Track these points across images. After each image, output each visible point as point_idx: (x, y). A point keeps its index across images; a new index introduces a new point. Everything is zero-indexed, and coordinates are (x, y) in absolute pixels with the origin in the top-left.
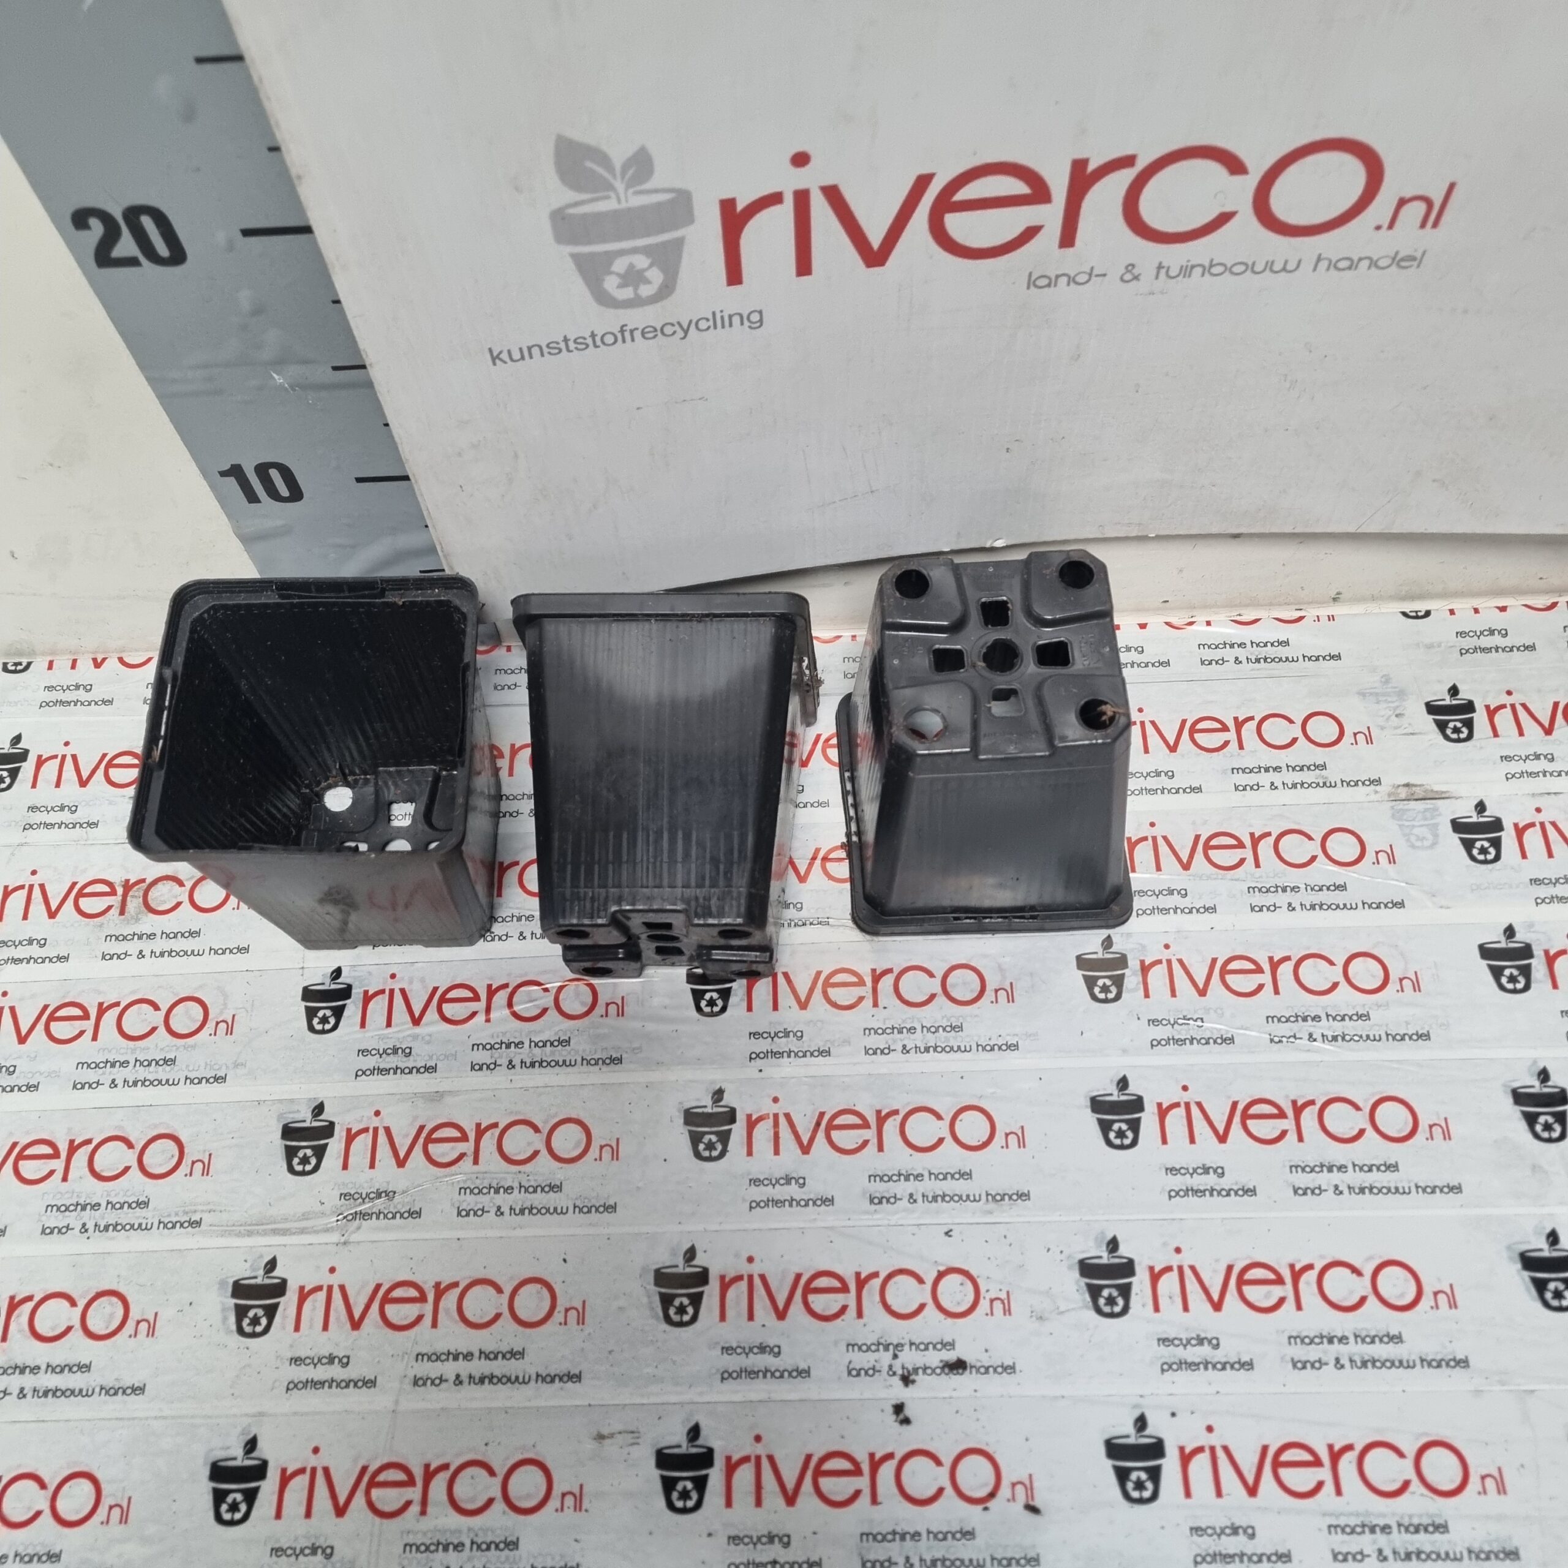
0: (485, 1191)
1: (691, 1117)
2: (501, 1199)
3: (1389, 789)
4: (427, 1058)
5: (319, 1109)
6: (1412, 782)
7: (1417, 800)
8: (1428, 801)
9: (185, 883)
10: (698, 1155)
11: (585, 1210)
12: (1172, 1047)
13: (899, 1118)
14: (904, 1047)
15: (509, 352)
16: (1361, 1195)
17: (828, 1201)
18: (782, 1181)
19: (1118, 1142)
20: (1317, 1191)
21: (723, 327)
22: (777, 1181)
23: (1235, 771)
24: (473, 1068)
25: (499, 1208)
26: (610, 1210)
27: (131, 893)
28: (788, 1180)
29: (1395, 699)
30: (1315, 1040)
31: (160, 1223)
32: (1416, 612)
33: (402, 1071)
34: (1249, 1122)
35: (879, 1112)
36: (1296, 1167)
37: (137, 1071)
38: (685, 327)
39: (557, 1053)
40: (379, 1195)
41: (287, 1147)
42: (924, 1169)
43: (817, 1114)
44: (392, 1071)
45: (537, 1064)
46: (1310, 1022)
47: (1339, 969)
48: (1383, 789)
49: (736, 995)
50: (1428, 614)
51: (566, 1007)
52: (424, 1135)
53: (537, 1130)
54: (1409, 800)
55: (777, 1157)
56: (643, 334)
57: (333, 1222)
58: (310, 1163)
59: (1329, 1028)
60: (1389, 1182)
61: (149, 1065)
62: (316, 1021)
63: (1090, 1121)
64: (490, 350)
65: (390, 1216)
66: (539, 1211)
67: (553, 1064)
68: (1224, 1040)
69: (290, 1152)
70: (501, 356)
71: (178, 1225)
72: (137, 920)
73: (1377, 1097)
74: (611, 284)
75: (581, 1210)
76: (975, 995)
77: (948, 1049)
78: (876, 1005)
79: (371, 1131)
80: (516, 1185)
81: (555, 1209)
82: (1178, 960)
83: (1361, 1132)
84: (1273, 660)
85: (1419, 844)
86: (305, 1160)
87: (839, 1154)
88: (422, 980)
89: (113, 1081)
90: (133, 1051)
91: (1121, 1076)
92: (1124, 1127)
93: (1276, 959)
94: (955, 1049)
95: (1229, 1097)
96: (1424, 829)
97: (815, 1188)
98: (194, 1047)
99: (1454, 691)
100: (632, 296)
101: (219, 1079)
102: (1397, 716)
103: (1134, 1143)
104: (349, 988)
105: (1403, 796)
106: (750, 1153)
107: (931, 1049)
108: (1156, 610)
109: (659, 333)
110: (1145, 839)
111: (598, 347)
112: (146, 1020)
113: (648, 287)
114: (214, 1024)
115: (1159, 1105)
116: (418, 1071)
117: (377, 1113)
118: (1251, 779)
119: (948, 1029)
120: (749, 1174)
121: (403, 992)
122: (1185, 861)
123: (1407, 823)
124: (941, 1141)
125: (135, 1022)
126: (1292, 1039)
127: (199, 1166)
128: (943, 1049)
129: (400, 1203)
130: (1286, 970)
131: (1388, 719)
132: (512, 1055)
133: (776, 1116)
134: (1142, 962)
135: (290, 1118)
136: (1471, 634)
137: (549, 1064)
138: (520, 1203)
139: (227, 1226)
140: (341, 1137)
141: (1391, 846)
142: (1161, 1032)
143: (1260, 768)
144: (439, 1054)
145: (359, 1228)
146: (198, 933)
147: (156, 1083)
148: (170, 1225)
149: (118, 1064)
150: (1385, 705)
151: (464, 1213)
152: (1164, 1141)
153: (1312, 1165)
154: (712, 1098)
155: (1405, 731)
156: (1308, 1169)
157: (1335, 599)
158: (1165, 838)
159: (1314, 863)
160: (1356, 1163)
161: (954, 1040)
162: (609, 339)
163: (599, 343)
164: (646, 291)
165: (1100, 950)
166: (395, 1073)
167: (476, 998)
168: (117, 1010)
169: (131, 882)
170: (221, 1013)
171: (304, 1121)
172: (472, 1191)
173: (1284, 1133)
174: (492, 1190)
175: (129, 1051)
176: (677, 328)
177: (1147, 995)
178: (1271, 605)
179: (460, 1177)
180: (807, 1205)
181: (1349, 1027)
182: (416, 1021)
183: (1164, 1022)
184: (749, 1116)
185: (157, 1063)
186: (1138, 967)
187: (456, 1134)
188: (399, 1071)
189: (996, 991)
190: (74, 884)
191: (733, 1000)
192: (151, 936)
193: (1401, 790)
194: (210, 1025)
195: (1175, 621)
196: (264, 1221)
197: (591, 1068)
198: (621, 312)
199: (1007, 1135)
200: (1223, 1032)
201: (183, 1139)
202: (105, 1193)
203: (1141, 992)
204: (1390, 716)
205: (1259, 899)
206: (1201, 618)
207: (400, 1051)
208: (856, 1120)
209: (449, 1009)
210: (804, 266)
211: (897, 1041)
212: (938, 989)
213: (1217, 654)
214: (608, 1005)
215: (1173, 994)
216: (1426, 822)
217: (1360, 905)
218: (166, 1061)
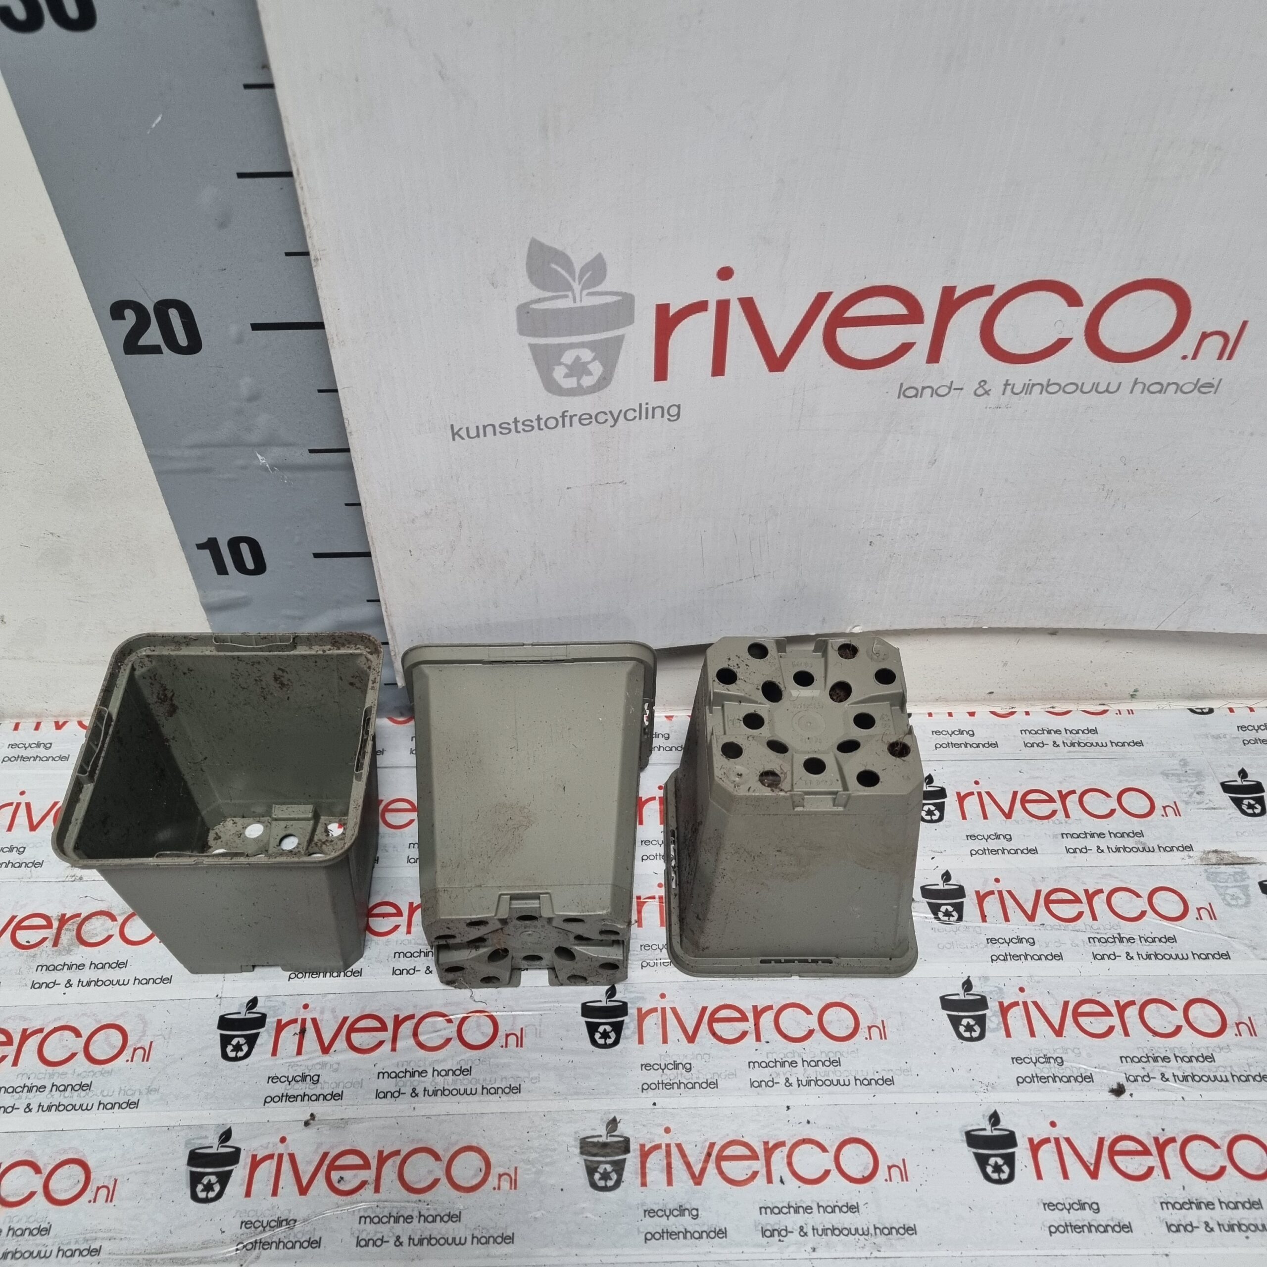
0: (385, 1220)
1: (587, 1146)
2: (401, 1228)
3: (1199, 854)
4: (334, 1085)
5: (226, 1136)
6: (1220, 848)
7: (1226, 864)
8: (1236, 866)
9: (118, 918)
10: (594, 1185)
11: (483, 1240)
12: (1036, 1085)
13: (786, 1150)
14: (787, 1080)
15: (468, 429)
16: (1231, 1233)
17: (721, 1233)
18: (676, 1213)
19: (995, 1176)
20: (1189, 1228)
21: (647, 418)
22: (671, 1212)
23: (1064, 836)
24: (377, 1096)
25: (398, 1238)
26: (507, 1241)
27: (66, 927)
28: (682, 1211)
29: (1194, 779)
30: (1167, 1080)
31: (59, 1251)
32: (1202, 709)
33: (310, 1098)
34: (1117, 1159)
35: (766, 1143)
36: (1167, 1203)
37: (52, 1096)
38: (616, 417)
39: (459, 1082)
40: (279, 1223)
41: (192, 1173)
42: (812, 1201)
43: (707, 1144)
44: (299, 1098)
45: (439, 1092)
46: (1160, 1063)
47: (1180, 1013)
48: (1196, 854)
49: (628, 1028)
50: (1211, 711)
51: (468, 1038)
52: (327, 1162)
53: (437, 1157)
54: (1219, 864)
55: (670, 1187)
56: (580, 419)
57: (232, 1251)
58: (213, 1190)
59: (1179, 1068)
60: (1255, 1219)
61: (65, 1090)
62: (230, 1048)
63: (967, 1155)
64: (452, 426)
65: (290, 1245)
66: (438, 1241)
67: (455, 1092)
68: (1084, 1079)
69: (195, 1179)
70: (460, 433)
71: (77, 1253)
72: (69, 951)
73: (1232, 1136)
74: (559, 373)
75: (479, 1241)
76: (850, 1031)
77: (828, 1083)
78: (758, 1039)
79: (276, 1158)
80: (415, 1214)
81: (454, 1239)
82: (1033, 1002)
83: (1223, 1169)
84: (1085, 745)
85: (1234, 902)
86: (209, 1187)
87: (730, 1186)
88: (333, 1011)
89: (28, 1105)
90: (51, 1075)
91: (992, 1112)
92: (1000, 1161)
93: (1122, 1003)
94: (835, 1083)
95: (1096, 1134)
96: (1235, 890)
97: (708, 1220)
98: (110, 1073)
99: (1243, 774)
100: (575, 385)
101: (132, 1105)
102: (1198, 793)
103: (1011, 1178)
104: (264, 1016)
105: (1214, 861)
106: (644, 1184)
107: (813, 1083)
108: (983, 701)
109: (593, 420)
110: (992, 893)
111: (542, 429)
112: (67, 1046)
113: (589, 377)
114: (132, 1050)
115: (1031, 1140)
116: (325, 1098)
117: (283, 1140)
118: (1079, 843)
119: (827, 1063)
120: (643, 1204)
121: (314, 1021)
122: (1030, 913)
123: (1221, 884)
124: (827, 1173)
125: (55, 1049)
126: (1147, 1079)
127: (104, 1192)
128: (824, 1083)
129: (300, 1232)
130: (1132, 1013)
131: (1190, 796)
132: (415, 1083)
133: (668, 1146)
134: (1001, 1004)
135: (197, 1143)
136: (1250, 728)
137: (451, 1092)
138: (419, 1233)
139: (126, 1254)
140: (246, 1164)
141: (1210, 904)
142: (1026, 1070)
143: (1086, 834)
144: (345, 1081)
145: (258, 1258)
146: (125, 964)
147: (70, 1108)
148: (69, 1253)
149: (35, 1089)
150: (1187, 784)
151: (363, 1243)
152: (1039, 1177)
153: (1181, 1201)
154: (607, 1127)
155: (1206, 806)
156: (1178, 1206)
157: (1132, 696)
158: (1009, 892)
159: (1144, 918)
160: (1222, 1200)
161: (832, 1073)
162: (552, 423)
163: (542, 426)
164: (587, 381)
165: (961, 992)
166: (302, 1100)
167: (384, 1028)
168: (40, 1037)
169: (67, 916)
170: (139, 1040)
171: (211, 1147)
172: (372, 1221)
173: (1150, 1170)
174: (392, 1219)
175: (47, 1076)
176: (609, 417)
177: (1008, 1035)
178: (1078, 699)
179: (363, 1205)
180: (700, 1237)
181: (1198, 1068)
182: (325, 1050)
183: (1027, 1060)
184: (642, 1146)
185: (73, 1088)
186: (997, 1008)
187: (358, 1161)
188: (306, 1098)
189: (870, 1028)
190: (14, 918)
191: (625, 1032)
192: (80, 967)
193: (1211, 856)
194: (128, 1052)
195: (998, 710)
196: (164, 1250)
197: (491, 1097)
198: (564, 398)
199: (890, 1168)
200: (1082, 1071)
201: (91, 1164)
202: (8, 1220)
203: (1003, 1032)
204: (1192, 793)
205: (1099, 949)
206: (1020, 709)
207: (308, 1078)
208: (745, 1152)
209: (356, 1037)
210: (718, 368)
211: (780, 1074)
212: (816, 1026)
213: (1038, 739)
214: (507, 1036)
215: (1033, 1034)
216: (1238, 884)
217: (1190, 956)
218: (81, 1086)
